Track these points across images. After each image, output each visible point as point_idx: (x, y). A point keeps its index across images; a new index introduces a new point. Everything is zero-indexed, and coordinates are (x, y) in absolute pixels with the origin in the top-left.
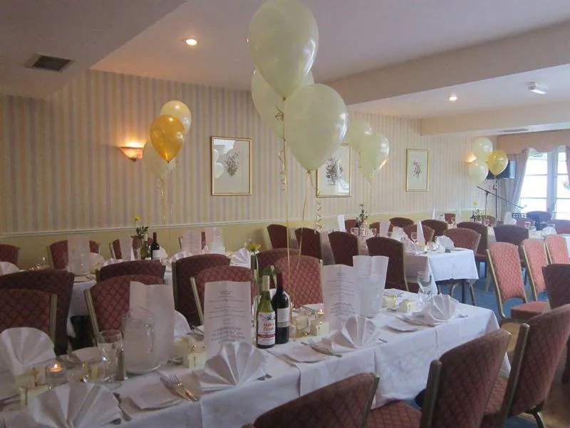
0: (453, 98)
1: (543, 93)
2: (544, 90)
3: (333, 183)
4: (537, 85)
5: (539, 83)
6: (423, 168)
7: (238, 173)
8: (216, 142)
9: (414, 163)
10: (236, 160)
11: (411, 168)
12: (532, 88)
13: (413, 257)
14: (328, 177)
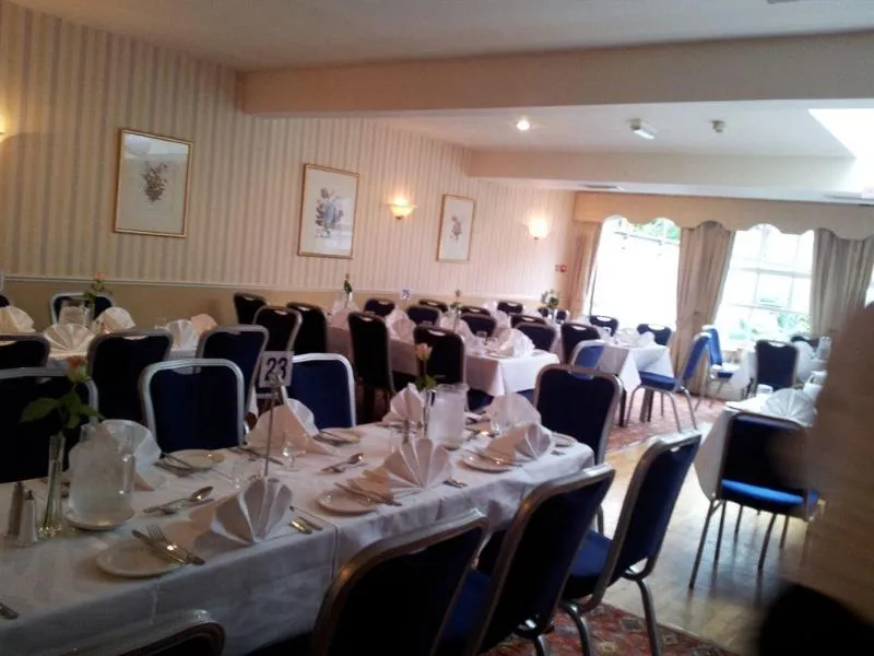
0: (523, 125)
1: (651, 137)
2: (651, 134)
3: (325, 234)
4: (643, 124)
5: (647, 122)
6: (466, 228)
7: (166, 197)
8: (130, 139)
9: (454, 219)
10: (163, 175)
11: (448, 227)
12: (637, 128)
13: (476, 361)
14: (319, 223)
